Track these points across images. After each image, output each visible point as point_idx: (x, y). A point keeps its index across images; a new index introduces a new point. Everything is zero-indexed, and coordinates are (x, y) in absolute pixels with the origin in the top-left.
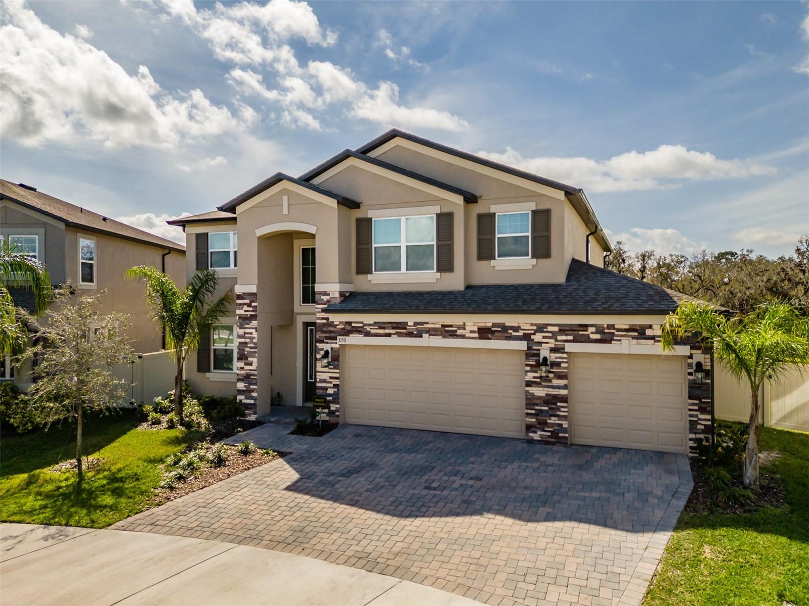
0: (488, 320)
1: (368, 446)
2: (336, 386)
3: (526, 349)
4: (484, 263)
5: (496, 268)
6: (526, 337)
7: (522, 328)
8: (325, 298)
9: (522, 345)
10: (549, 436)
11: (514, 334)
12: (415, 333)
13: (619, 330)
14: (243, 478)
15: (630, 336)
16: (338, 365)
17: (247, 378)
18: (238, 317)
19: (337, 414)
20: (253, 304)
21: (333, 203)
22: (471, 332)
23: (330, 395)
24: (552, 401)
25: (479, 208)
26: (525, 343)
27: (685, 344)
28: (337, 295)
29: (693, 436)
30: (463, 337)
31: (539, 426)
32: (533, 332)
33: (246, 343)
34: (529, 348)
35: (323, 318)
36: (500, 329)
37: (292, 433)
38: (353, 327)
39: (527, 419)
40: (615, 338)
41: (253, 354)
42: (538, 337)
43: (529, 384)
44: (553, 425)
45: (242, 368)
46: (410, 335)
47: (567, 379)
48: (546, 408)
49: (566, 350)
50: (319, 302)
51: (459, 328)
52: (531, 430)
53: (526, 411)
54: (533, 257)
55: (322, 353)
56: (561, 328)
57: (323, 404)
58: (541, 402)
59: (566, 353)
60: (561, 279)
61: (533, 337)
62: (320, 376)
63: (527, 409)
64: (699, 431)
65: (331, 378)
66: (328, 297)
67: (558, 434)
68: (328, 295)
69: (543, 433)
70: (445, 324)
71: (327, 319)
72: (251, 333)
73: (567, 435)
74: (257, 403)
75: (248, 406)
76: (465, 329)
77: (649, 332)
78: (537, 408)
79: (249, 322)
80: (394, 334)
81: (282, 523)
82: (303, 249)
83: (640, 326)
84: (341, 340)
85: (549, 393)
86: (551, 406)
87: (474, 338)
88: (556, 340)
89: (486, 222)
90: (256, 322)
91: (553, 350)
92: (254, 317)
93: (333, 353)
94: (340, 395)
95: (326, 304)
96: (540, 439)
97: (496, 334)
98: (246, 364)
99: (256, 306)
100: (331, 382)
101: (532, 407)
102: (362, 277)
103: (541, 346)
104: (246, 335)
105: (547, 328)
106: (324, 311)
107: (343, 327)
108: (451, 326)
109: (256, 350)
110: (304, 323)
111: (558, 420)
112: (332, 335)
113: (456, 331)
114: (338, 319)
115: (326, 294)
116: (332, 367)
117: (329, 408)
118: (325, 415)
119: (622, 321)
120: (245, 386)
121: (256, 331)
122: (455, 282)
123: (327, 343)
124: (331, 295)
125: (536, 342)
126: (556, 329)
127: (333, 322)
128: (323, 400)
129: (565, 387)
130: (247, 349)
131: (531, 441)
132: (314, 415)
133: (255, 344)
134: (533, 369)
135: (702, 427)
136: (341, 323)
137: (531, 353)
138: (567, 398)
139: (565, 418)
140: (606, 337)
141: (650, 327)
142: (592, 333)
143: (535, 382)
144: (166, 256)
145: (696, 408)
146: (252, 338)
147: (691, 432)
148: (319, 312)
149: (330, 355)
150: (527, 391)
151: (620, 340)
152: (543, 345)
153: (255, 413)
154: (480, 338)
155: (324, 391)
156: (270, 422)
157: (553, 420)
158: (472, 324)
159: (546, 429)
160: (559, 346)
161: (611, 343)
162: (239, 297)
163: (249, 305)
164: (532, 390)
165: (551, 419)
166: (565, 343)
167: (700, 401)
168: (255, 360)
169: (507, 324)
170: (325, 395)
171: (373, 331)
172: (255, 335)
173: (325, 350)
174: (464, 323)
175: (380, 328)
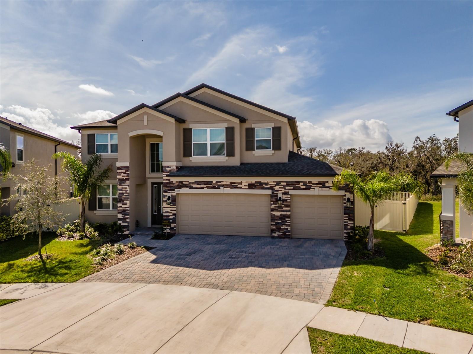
0: (253, 180)
1: (195, 242)
2: (174, 214)
3: (271, 193)
4: (249, 152)
5: (255, 155)
6: (271, 188)
7: (269, 183)
8: (168, 169)
9: (269, 192)
10: (282, 234)
11: (265, 186)
12: (216, 186)
13: (313, 184)
14: (136, 259)
15: (319, 187)
16: (175, 204)
17: (124, 212)
18: (118, 179)
19: (175, 229)
20: (127, 173)
21: (172, 120)
22: (245, 186)
23: (171, 219)
24: (283, 217)
25: (247, 125)
26: (271, 191)
27: (342, 190)
28: (175, 168)
29: (345, 231)
30: (241, 188)
31: (277, 230)
32: (274, 185)
33: (123, 193)
34: (273, 193)
35: (167, 180)
36: (259, 184)
37: (152, 239)
38: (183, 184)
39: (271, 227)
40: (312, 188)
41: (127, 199)
42: (277, 188)
43: (272, 210)
44: (283, 229)
45: (121, 207)
46: (214, 187)
47: (290, 207)
48: (281, 221)
49: (290, 194)
50: (165, 171)
51: (239, 184)
52: (274, 232)
53: (271, 223)
54: (272, 150)
55: (167, 198)
56: (287, 183)
57: (168, 224)
58: (278, 219)
59: (290, 195)
60: (286, 160)
61: (274, 188)
62: (165, 210)
63: (271, 222)
64: (348, 229)
65: (171, 210)
66: (170, 169)
67: (286, 233)
68: (170, 167)
69: (279, 233)
70: (232, 182)
71: (169, 180)
72: (126, 188)
73: (290, 234)
74: (130, 225)
75: (124, 227)
76: (241, 184)
77: (327, 185)
78: (276, 221)
79: (124, 182)
80: (205, 187)
81: (166, 275)
82: (151, 143)
83: (323, 182)
84: (177, 191)
85: (282, 214)
86: (282, 220)
87: (246, 189)
88: (285, 189)
89: (250, 132)
90: (129, 182)
91: (284, 194)
92: (127, 179)
93: (173, 198)
94: (176, 219)
95: (169, 172)
96: (277, 236)
97: (257, 186)
98: (123, 204)
99: (129, 174)
100: (171, 213)
101: (274, 221)
102: (187, 158)
103: (278, 192)
104: (123, 189)
105: (281, 183)
106: (167, 176)
107: (178, 184)
108: (235, 183)
109: (129, 197)
110: (151, 183)
111: (286, 227)
112: (172, 188)
113: (237, 185)
114: (174, 180)
115: (168, 167)
116: (172, 205)
117: (170, 226)
118: (168, 229)
119: (315, 180)
120: (122, 216)
121: (129, 187)
122: (235, 161)
123: (169, 192)
124: (171, 168)
125: (276, 190)
126: (285, 184)
127: (172, 182)
128: (168, 222)
129: (289, 211)
130: (124, 196)
131: (273, 237)
132: (163, 229)
133: (128, 193)
134: (274, 203)
135: (350, 227)
136: (177, 182)
137: (273, 196)
138: (290, 216)
139: (289, 225)
140: (308, 188)
141: (327, 182)
142: (302, 185)
143: (275, 209)
144: (57, 146)
145: (347, 218)
146: (126, 191)
147: (345, 230)
148: (165, 177)
149: (171, 199)
150: (272, 214)
151: (314, 189)
152: (279, 191)
153: (128, 230)
154: (249, 188)
155: (168, 218)
156: (137, 234)
157: (284, 227)
158: (245, 182)
159: (280, 231)
160: (286, 192)
161: (310, 190)
162: (119, 169)
163: (125, 173)
164: (274, 213)
165: (282, 226)
166: (290, 191)
167: (349, 215)
168: (128, 202)
169: (262, 182)
170: (168, 219)
171: (194, 186)
172: (128, 189)
173: (168, 196)
174: (241, 181)
175: (198, 184)
